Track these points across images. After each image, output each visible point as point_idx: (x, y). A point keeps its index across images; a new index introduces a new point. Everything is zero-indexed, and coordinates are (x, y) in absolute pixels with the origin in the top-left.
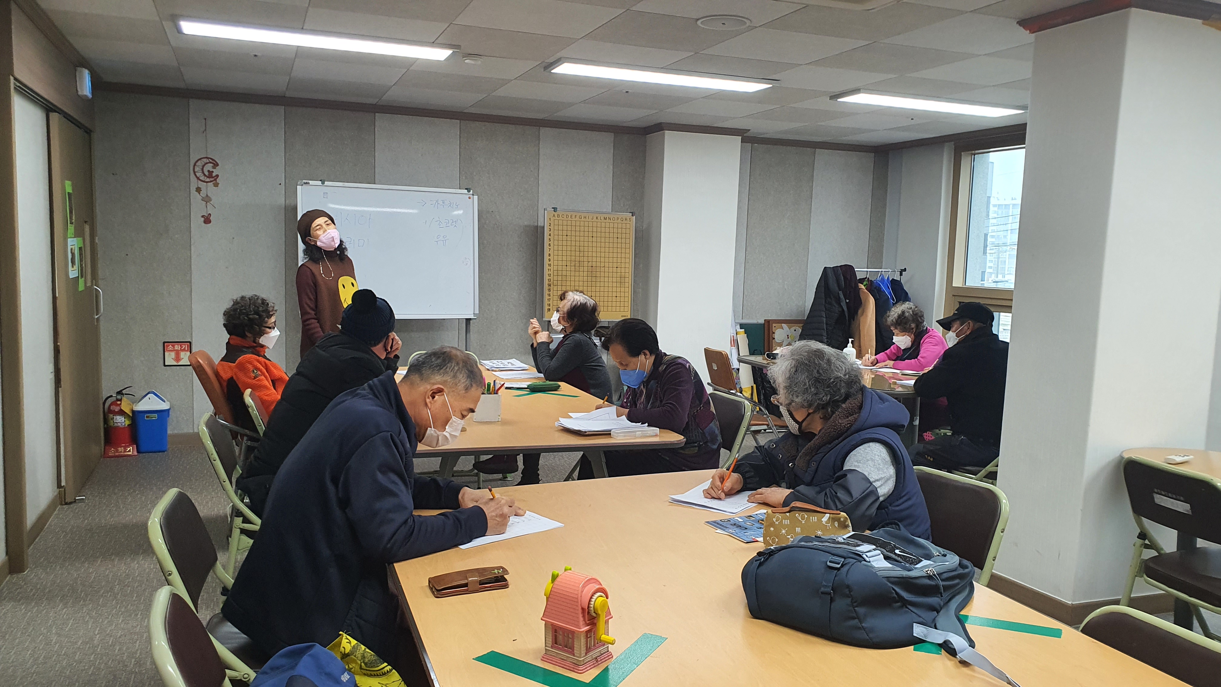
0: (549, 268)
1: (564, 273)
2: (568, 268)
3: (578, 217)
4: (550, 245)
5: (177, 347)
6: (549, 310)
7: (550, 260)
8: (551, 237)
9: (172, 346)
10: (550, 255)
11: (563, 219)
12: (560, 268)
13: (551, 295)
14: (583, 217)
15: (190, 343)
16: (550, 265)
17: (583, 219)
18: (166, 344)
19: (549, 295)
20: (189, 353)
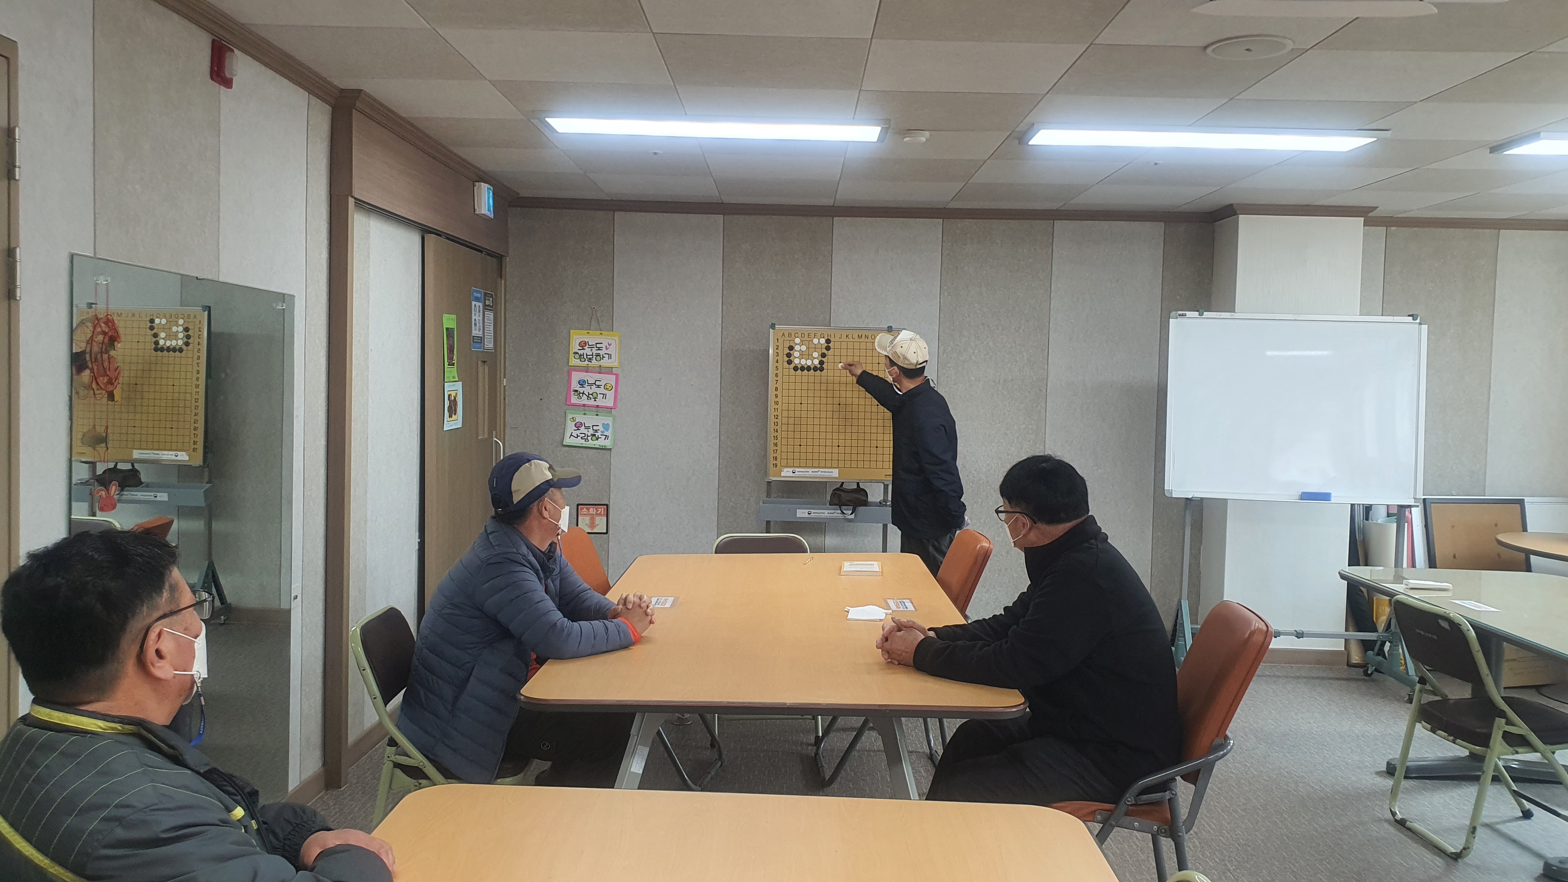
5: (592, 510)
9: (587, 509)
15: (607, 505)
18: (580, 507)
20: (605, 518)
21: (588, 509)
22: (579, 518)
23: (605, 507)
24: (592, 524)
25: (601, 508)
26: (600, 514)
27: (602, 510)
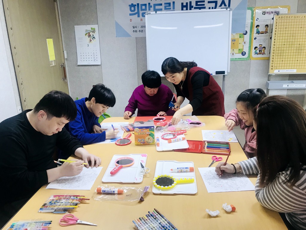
0: (274, 46)
1: (282, 49)
2: (285, 46)
3: (293, 17)
4: (275, 34)
6: (272, 69)
7: (275, 42)
8: (277, 30)
10: (275, 39)
11: (284, 19)
12: (280, 46)
13: (274, 61)
14: (296, 17)
16: (274, 45)
17: (296, 18)
19: (273, 61)
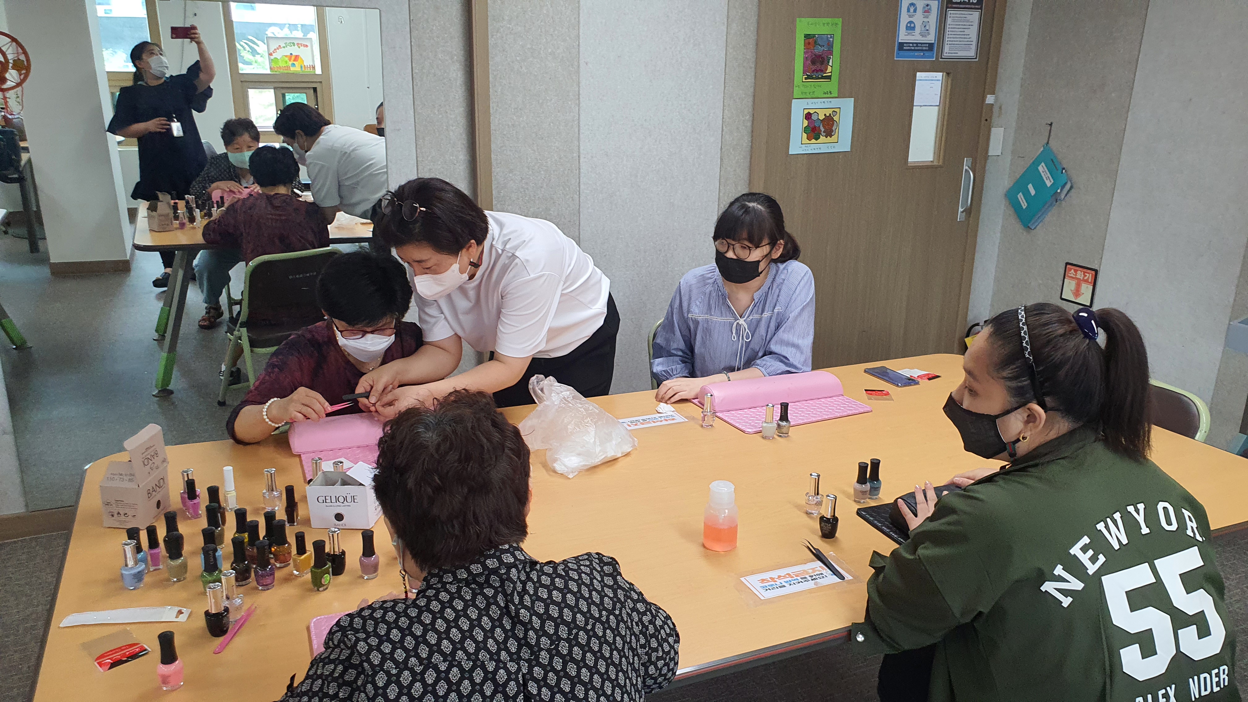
5: (1080, 275)
9: (1074, 270)
15: (1096, 270)
18: (1068, 266)
20: (1092, 287)
21: (1076, 271)
22: (1065, 280)
23: (1093, 273)
24: (1077, 293)
25: (1089, 273)
26: (1086, 281)
27: (1090, 276)
